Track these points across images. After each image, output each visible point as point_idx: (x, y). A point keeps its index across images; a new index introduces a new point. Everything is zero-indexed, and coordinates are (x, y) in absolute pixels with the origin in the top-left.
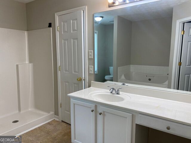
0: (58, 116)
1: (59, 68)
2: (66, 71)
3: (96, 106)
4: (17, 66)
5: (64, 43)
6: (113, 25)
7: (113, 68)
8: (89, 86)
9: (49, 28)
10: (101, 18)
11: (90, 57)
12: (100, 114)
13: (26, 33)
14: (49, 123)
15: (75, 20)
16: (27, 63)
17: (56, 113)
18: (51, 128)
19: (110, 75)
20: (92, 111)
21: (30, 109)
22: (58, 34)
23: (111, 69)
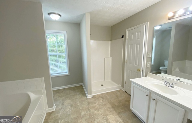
0: (123, 88)
1: (126, 61)
2: (130, 63)
3: (150, 93)
4: (105, 58)
5: (131, 47)
6: (171, 30)
7: (168, 62)
8: (146, 76)
9: (122, 38)
10: (160, 27)
11: (148, 56)
12: (154, 100)
13: (110, 42)
14: (118, 91)
15: (138, 32)
16: (109, 57)
17: (123, 86)
18: (119, 94)
19: (165, 66)
20: (147, 95)
21: (109, 80)
22: (127, 41)
23: (166, 62)
